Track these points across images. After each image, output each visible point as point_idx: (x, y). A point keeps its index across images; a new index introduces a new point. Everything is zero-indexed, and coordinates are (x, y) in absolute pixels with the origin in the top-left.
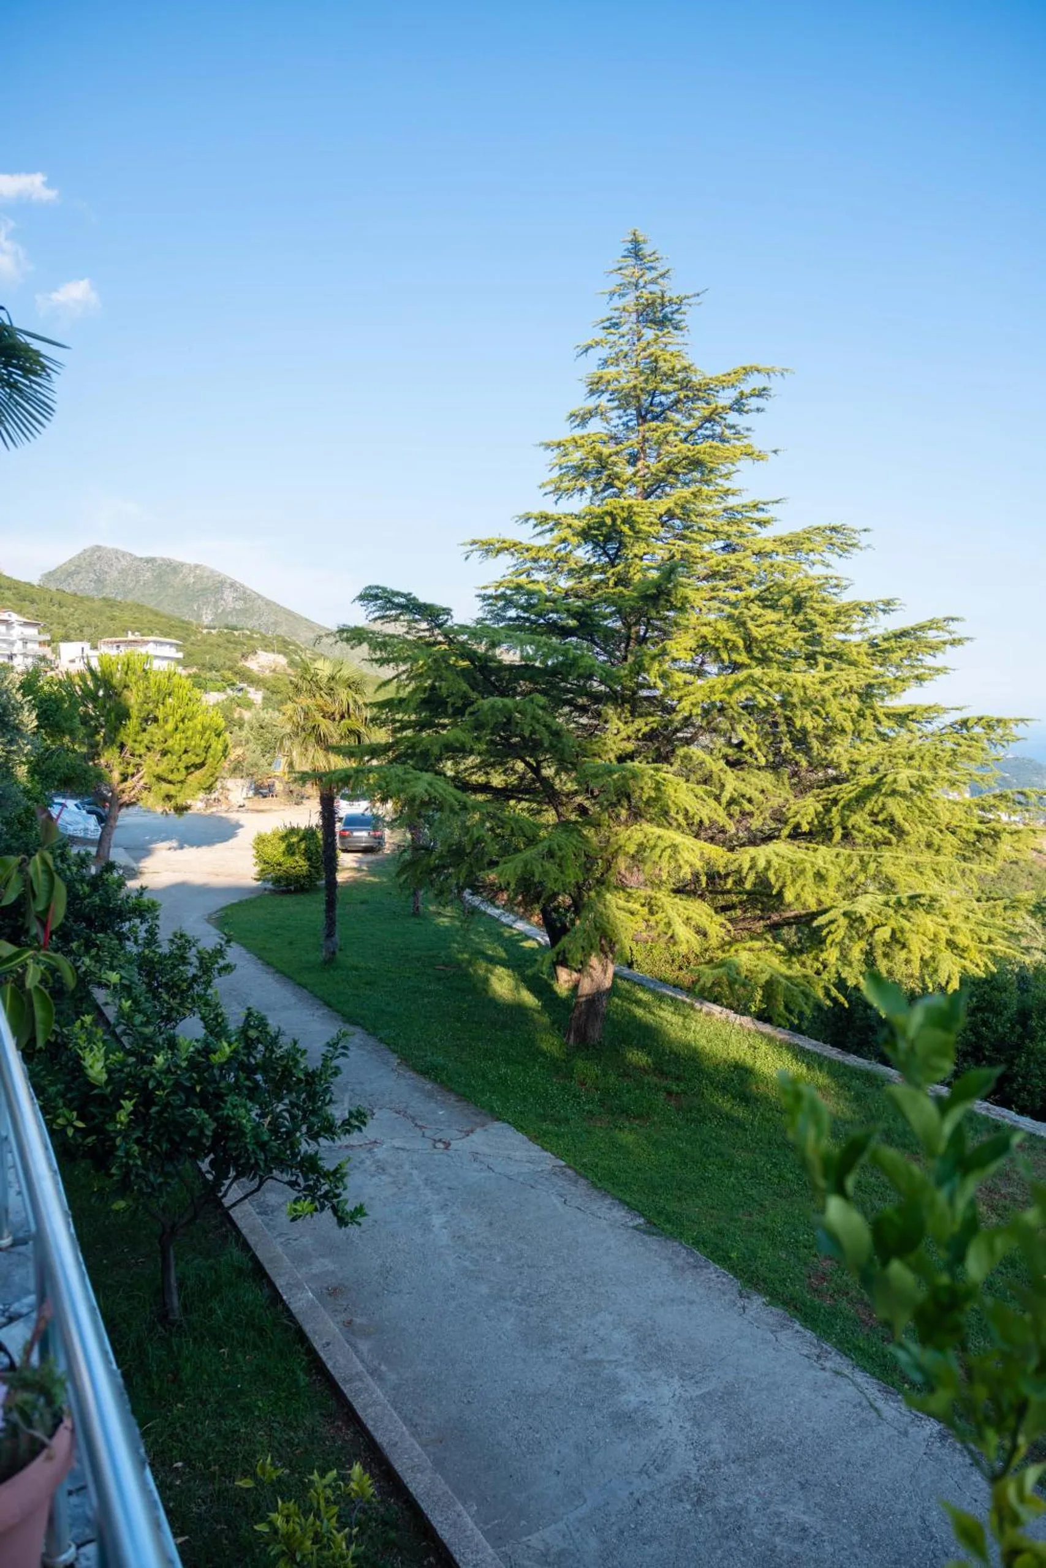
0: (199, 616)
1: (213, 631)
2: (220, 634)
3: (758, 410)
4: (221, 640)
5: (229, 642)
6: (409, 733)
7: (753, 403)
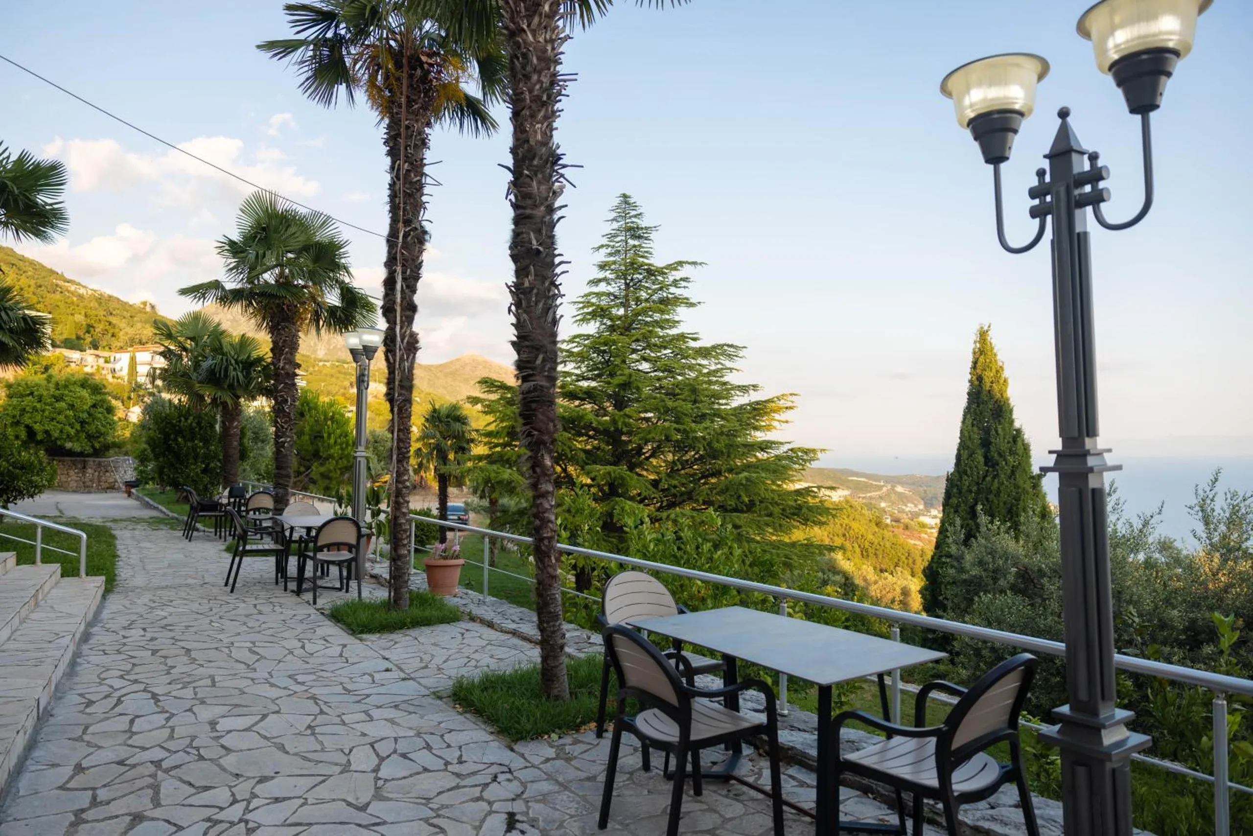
0: (315, 351)
1: (328, 364)
2: (333, 366)
3: (684, 287)
4: (333, 371)
5: (340, 372)
6: (498, 449)
7: (683, 284)
